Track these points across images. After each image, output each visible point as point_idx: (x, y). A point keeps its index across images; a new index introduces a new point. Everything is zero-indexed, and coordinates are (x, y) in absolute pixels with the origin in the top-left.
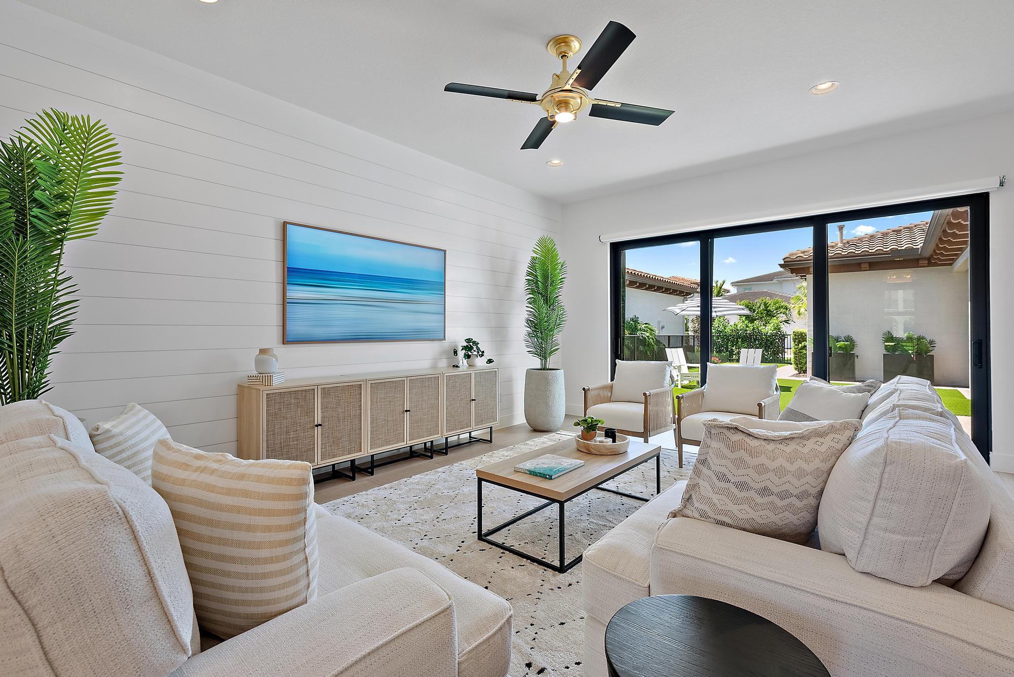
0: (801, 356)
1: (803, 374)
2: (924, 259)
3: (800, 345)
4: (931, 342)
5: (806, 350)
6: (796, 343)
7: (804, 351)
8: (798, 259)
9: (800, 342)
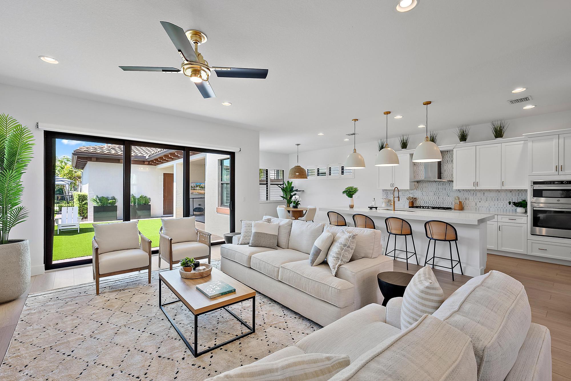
0: (84, 209)
1: (85, 219)
2: (147, 161)
3: (83, 203)
4: (150, 199)
5: (87, 205)
6: (80, 201)
7: (86, 206)
8: (85, 152)
9: (83, 201)
